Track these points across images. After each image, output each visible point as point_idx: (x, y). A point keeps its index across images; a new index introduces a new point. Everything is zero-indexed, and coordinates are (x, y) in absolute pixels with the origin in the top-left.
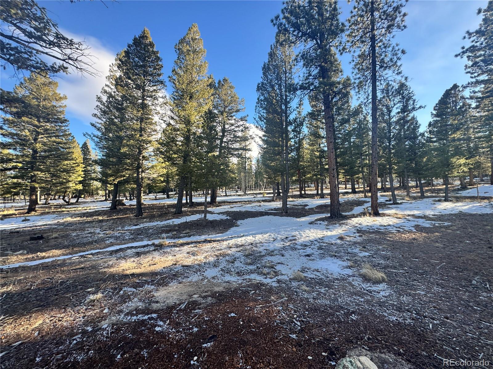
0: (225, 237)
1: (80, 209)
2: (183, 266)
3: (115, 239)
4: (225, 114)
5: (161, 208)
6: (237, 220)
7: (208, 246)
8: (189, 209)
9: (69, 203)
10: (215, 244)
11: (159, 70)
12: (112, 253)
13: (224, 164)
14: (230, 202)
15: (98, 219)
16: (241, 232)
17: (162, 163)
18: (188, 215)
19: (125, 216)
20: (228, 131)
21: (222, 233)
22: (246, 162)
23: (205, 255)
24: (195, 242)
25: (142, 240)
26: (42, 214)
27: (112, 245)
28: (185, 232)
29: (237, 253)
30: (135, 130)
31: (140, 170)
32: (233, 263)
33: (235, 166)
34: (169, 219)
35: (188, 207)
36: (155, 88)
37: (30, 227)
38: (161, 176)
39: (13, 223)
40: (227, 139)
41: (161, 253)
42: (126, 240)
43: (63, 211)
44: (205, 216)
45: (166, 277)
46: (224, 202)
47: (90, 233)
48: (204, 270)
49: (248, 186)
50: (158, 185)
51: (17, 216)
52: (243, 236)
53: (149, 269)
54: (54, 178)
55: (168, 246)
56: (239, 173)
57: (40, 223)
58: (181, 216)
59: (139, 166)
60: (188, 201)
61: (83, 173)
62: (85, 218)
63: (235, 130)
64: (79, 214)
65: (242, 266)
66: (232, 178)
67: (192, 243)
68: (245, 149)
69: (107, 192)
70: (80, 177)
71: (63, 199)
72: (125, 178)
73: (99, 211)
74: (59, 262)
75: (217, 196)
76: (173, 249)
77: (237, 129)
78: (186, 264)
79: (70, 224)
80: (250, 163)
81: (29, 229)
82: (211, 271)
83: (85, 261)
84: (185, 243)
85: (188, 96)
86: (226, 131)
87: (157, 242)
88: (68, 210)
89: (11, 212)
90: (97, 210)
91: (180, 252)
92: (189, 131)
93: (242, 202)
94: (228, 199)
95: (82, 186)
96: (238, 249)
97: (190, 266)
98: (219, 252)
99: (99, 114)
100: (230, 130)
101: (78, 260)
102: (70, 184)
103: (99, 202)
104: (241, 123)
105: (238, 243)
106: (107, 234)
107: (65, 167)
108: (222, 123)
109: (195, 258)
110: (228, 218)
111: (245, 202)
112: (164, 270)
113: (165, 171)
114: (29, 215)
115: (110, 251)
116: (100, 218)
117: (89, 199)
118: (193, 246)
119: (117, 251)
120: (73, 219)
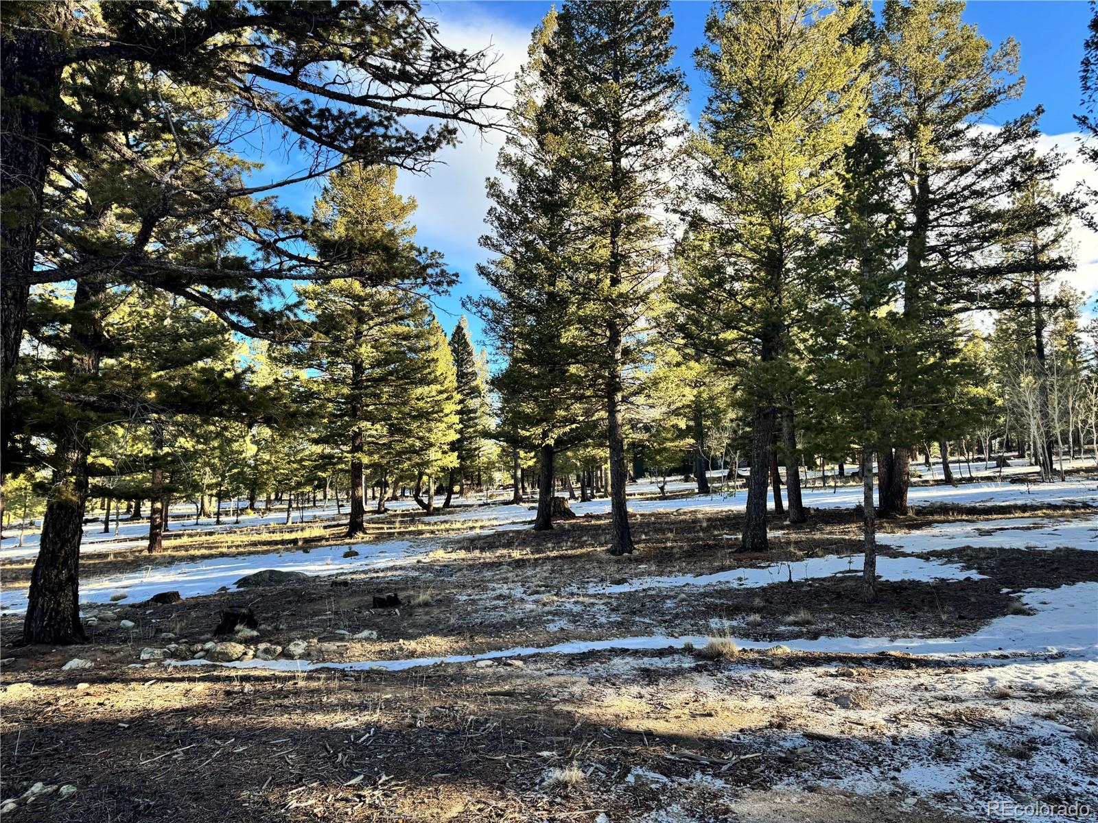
0: (969, 654)
1: (460, 525)
2: (811, 737)
3: (570, 621)
4: (926, 133)
5: (688, 526)
6: (1018, 586)
7: (898, 680)
8: (794, 536)
9: (429, 511)
10: (926, 677)
11: (661, 39)
12: (573, 661)
13: (931, 344)
14: (972, 511)
15: (510, 556)
16: (1049, 639)
17: (678, 365)
18: (792, 558)
19: (579, 551)
20: (942, 199)
21: (953, 635)
22: (1041, 325)
23: (891, 709)
24: (843, 660)
25: (647, 631)
26: (380, 538)
27: (564, 637)
28: (791, 618)
29: (1039, 722)
30: (598, 267)
31: (619, 397)
32: (1021, 756)
33: (987, 346)
34: (722, 569)
35: (788, 527)
36: (650, 107)
37: (365, 572)
38: (676, 413)
39: (329, 562)
40: (941, 235)
41: (720, 681)
42: (601, 625)
43: (421, 533)
44: (870, 564)
45: (757, 762)
46: (944, 511)
47: (500, 597)
48: (897, 763)
49: (1064, 434)
50: (668, 444)
51: (331, 542)
52: (1061, 656)
53: (695, 728)
54: (397, 437)
55: (742, 662)
56: (1011, 375)
57: (382, 563)
58: (764, 560)
59: (614, 386)
60: (785, 504)
61: (456, 419)
62: (477, 553)
63: (977, 187)
64: (458, 542)
65: (1073, 777)
66: (974, 401)
67: (828, 660)
68: (1035, 265)
69: (519, 473)
70: (452, 431)
71: (416, 497)
72: (574, 426)
73: (506, 533)
74: (450, 671)
75: (908, 484)
76: (761, 673)
77: (986, 184)
78: (819, 730)
79: (447, 569)
80: (1062, 324)
81: (363, 576)
82: (927, 771)
83: (510, 676)
84: (803, 659)
85: (766, 103)
86: (934, 202)
87: (701, 643)
88: (431, 528)
89: (316, 531)
90: (500, 529)
91: (787, 688)
92: (779, 232)
93: (1033, 508)
94: (961, 497)
95: (459, 457)
96: (1043, 708)
97: (837, 740)
98: (952, 707)
99: (494, 235)
100: (951, 195)
101: (490, 670)
102: (433, 454)
103: (499, 507)
104: (1008, 151)
105: (1037, 683)
106: (544, 605)
107: (421, 404)
108: (912, 174)
109: (852, 714)
110: (975, 575)
111: (1055, 507)
112: (746, 739)
113: (690, 394)
114: (352, 541)
115: (565, 655)
116: (516, 554)
117: (472, 498)
118: (833, 670)
119: (586, 658)
120: (448, 555)
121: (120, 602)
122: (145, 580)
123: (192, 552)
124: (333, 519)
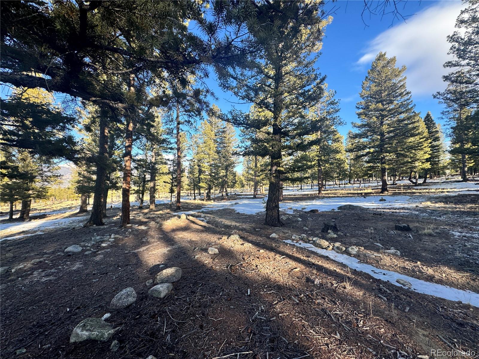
1: (434, 190)
9: (416, 184)
37: (389, 209)
43: (414, 193)
51: (375, 195)
61: (429, 149)
62: (452, 205)
70: (427, 154)
71: (409, 180)
102: (417, 164)
107: (412, 144)
114: (383, 194)
117: (436, 180)
121: (304, 210)
122: (313, 203)
123: (330, 195)
124: (376, 187)
